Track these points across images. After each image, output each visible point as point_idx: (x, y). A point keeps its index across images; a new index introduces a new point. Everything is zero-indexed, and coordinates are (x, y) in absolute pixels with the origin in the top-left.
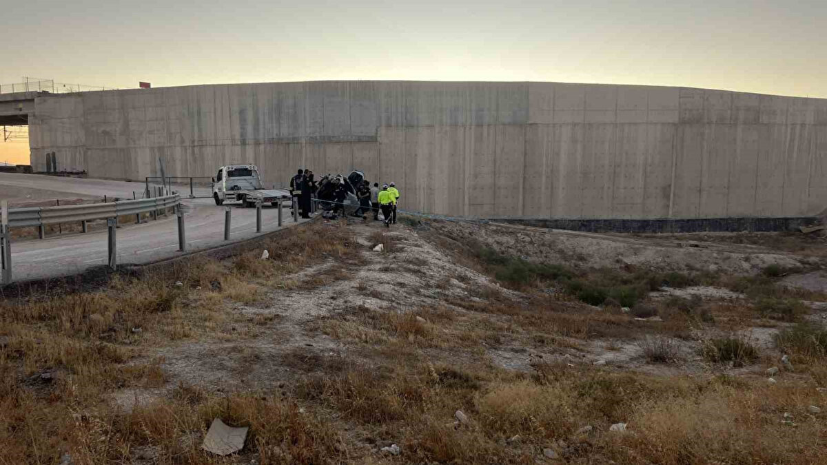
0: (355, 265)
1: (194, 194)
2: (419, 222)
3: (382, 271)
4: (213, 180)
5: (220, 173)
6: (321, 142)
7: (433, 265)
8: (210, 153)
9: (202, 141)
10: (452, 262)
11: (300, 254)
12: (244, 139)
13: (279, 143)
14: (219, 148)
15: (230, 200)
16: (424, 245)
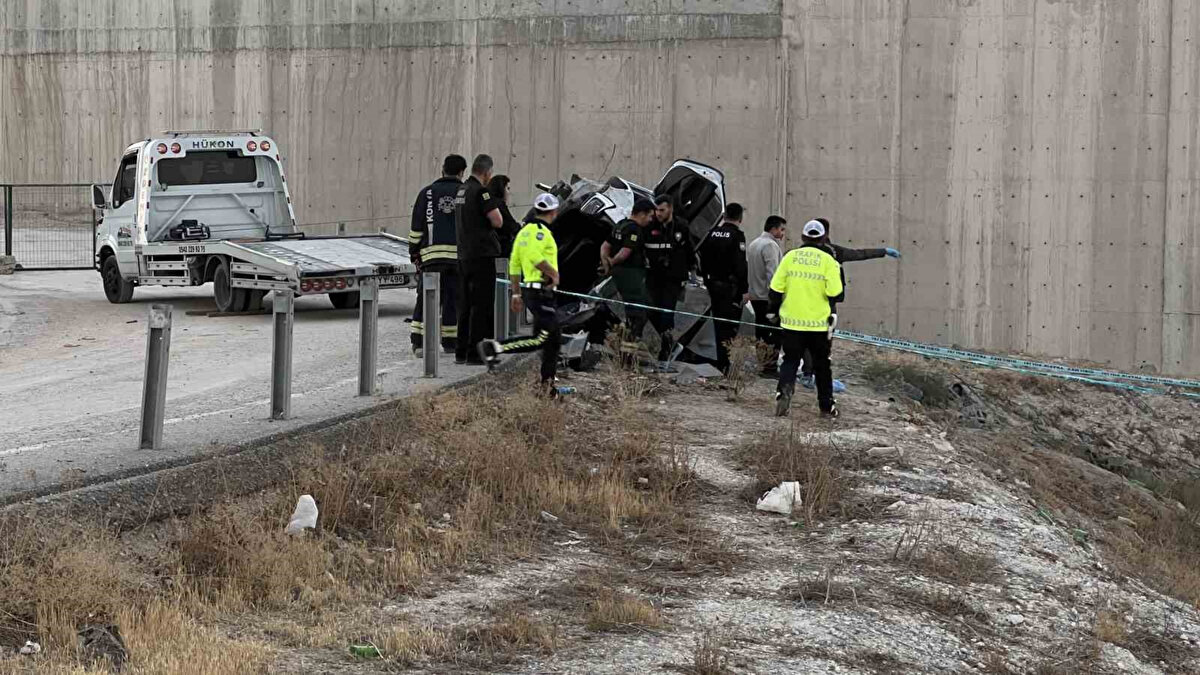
0: (678, 568)
1: (18, 255)
2: (958, 388)
3: (796, 598)
4: (99, 198)
5: (128, 167)
6: (542, 42)
7: (1019, 580)
8: (87, 83)
9: (58, 33)
10: (1107, 573)
11: (447, 516)
12: (228, 29)
13: (370, 43)
14: (123, 64)
15: (165, 280)
16: (979, 490)
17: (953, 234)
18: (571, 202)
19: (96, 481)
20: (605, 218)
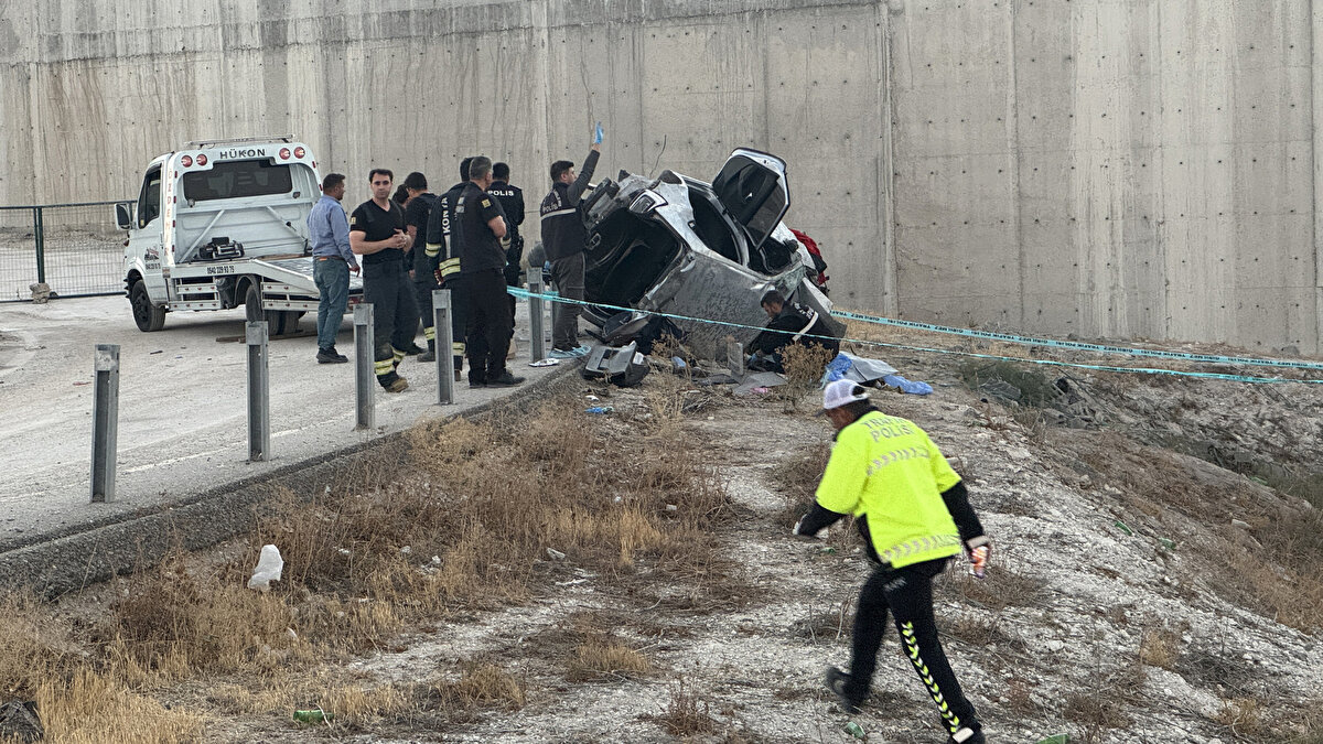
0: (687, 606)
1: (52, 283)
2: (1063, 385)
3: (807, 634)
4: (124, 219)
5: (153, 183)
6: (619, 20)
7: (1068, 601)
8: (129, 89)
9: (95, 36)
10: (1176, 588)
11: (436, 559)
12: (277, 23)
13: (431, 32)
14: (167, 67)
15: (195, 304)
16: (1049, 501)
17: (1079, 210)
18: (618, 200)
19: (32, 541)
20: (656, 217)
